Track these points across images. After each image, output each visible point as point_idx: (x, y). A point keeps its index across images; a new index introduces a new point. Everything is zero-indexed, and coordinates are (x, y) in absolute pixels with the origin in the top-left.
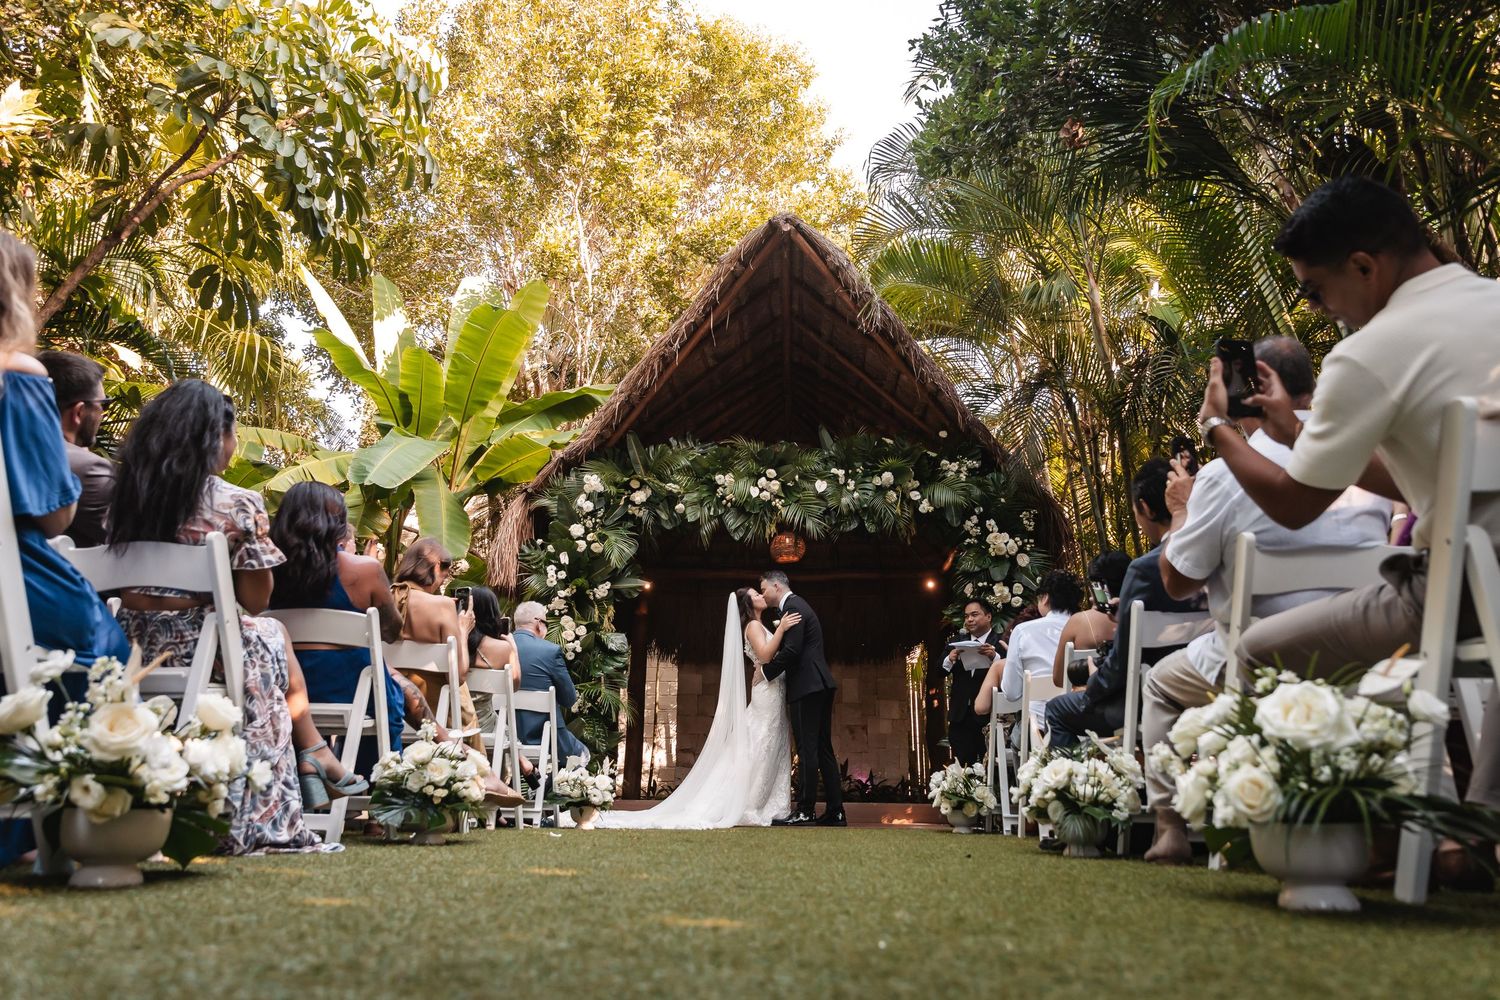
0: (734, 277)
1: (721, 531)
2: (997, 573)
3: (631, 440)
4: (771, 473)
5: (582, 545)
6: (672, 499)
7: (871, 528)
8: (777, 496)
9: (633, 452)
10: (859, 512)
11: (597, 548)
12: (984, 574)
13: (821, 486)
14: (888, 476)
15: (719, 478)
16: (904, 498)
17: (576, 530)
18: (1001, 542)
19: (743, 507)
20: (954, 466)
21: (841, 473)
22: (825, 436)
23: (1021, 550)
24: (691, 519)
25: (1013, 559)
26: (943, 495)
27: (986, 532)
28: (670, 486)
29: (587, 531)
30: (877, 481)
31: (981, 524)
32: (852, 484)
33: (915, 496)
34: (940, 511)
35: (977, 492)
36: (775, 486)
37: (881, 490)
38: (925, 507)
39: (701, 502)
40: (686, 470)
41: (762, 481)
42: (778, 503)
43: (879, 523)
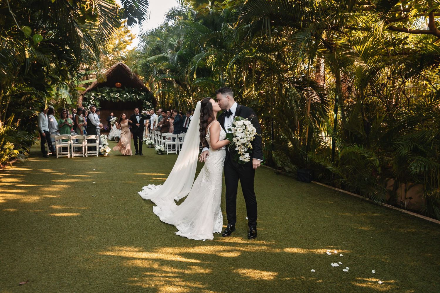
0: (113, 70)
1: (111, 100)
2: (147, 107)
3: (98, 88)
4: (118, 93)
5: (92, 103)
6: (104, 97)
7: (131, 101)
8: (119, 96)
9: (98, 89)
10: (130, 99)
11: (94, 103)
12: (146, 108)
13: (125, 96)
14: (134, 95)
15: (111, 94)
16: (136, 97)
17: (91, 101)
18: (148, 103)
19: (114, 98)
20: (142, 93)
21: (128, 94)
22: (125, 87)
23: (151, 105)
24: (107, 99)
25: (149, 106)
26: (141, 97)
27: (146, 102)
28: (104, 95)
29: (93, 101)
30: (132, 95)
31: (146, 101)
32: (129, 95)
33: (137, 97)
34: (140, 99)
35: (145, 97)
36: (119, 95)
37: (133, 96)
38: (139, 99)
39: (108, 97)
40: (106, 93)
41: (117, 94)
42: (119, 97)
43: (133, 100)
